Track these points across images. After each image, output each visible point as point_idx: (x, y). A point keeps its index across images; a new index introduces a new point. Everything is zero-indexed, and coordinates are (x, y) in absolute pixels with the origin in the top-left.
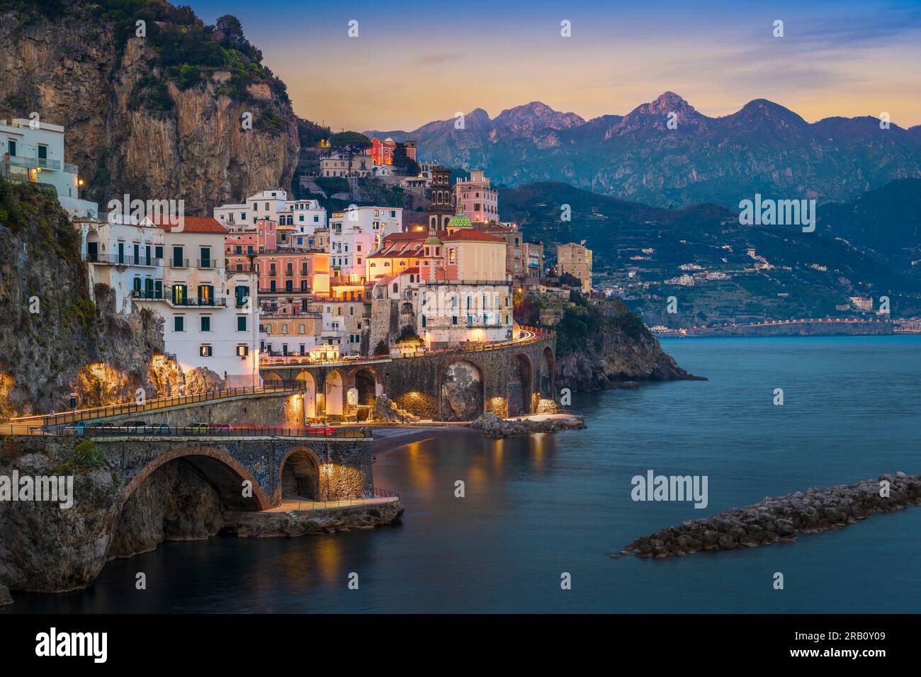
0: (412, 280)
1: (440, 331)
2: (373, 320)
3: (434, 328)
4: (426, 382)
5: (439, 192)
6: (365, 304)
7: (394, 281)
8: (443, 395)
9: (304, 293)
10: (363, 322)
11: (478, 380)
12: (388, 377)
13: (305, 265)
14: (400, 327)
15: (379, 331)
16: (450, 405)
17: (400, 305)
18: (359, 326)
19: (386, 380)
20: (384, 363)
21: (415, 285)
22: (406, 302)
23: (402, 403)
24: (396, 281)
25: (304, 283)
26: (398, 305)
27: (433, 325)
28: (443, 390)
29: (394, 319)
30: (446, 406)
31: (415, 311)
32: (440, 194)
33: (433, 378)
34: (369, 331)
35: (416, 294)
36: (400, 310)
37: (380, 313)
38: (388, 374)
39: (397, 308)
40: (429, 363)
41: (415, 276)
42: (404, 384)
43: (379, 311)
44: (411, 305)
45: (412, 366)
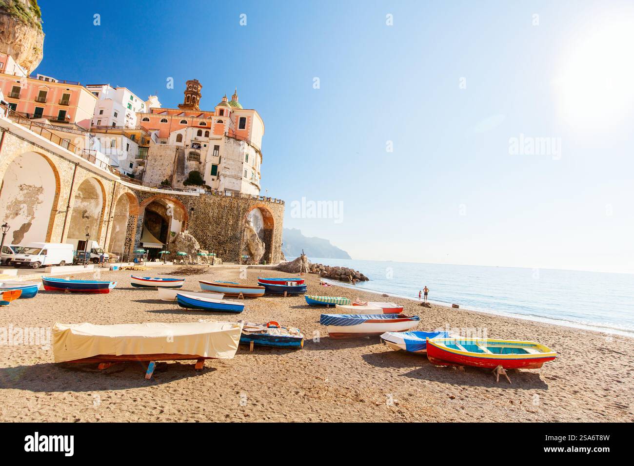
0: (199, 133)
1: (234, 180)
2: (149, 162)
3: (229, 176)
4: (231, 223)
5: (193, 96)
6: (139, 147)
7: (179, 132)
8: (245, 238)
9: (60, 122)
10: (135, 162)
11: (263, 228)
12: (192, 212)
13: (66, 97)
14: (187, 172)
15: (160, 172)
16: (249, 249)
17: (187, 152)
18: (131, 166)
19: (190, 216)
20: (190, 196)
21: (202, 138)
22: (193, 150)
23: (205, 243)
24: (181, 132)
25: (62, 114)
26: (184, 151)
27: (228, 173)
28: (245, 233)
29: (180, 163)
30: (245, 249)
31: (202, 160)
32: (194, 98)
33: (238, 220)
34: (143, 172)
35: (205, 146)
36: (186, 156)
37: (161, 156)
38: (192, 209)
39: (184, 155)
40: (236, 205)
41: (204, 131)
42: (210, 223)
43: (159, 154)
44: (199, 155)
45: (220, 205)
